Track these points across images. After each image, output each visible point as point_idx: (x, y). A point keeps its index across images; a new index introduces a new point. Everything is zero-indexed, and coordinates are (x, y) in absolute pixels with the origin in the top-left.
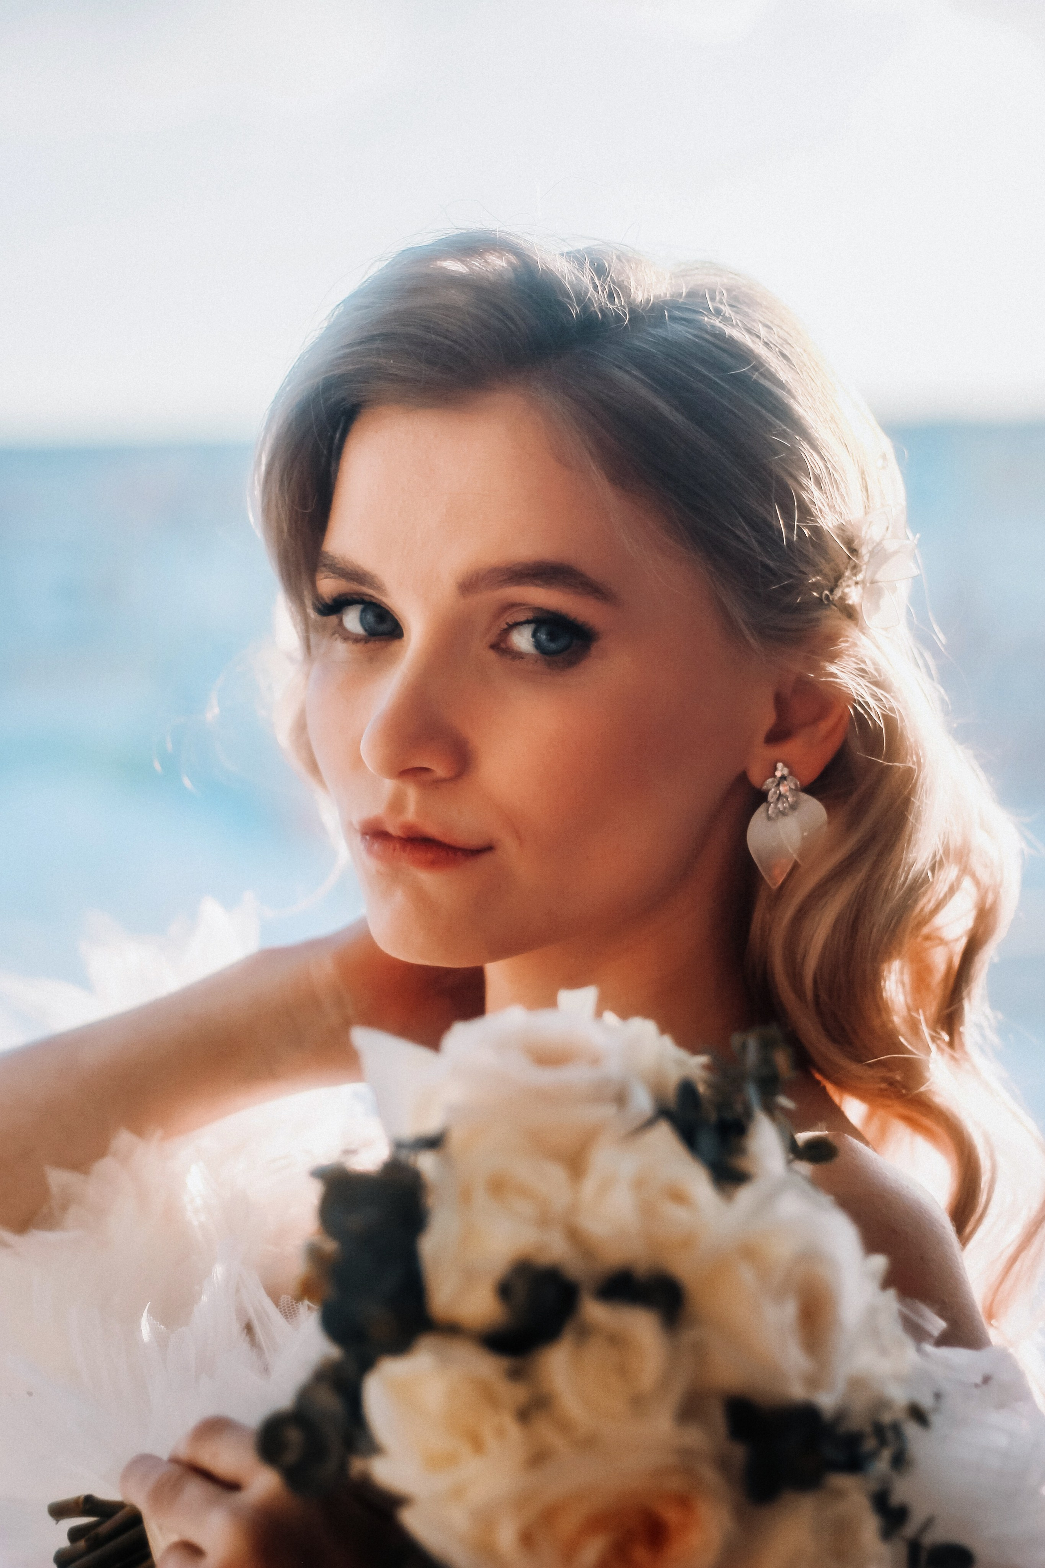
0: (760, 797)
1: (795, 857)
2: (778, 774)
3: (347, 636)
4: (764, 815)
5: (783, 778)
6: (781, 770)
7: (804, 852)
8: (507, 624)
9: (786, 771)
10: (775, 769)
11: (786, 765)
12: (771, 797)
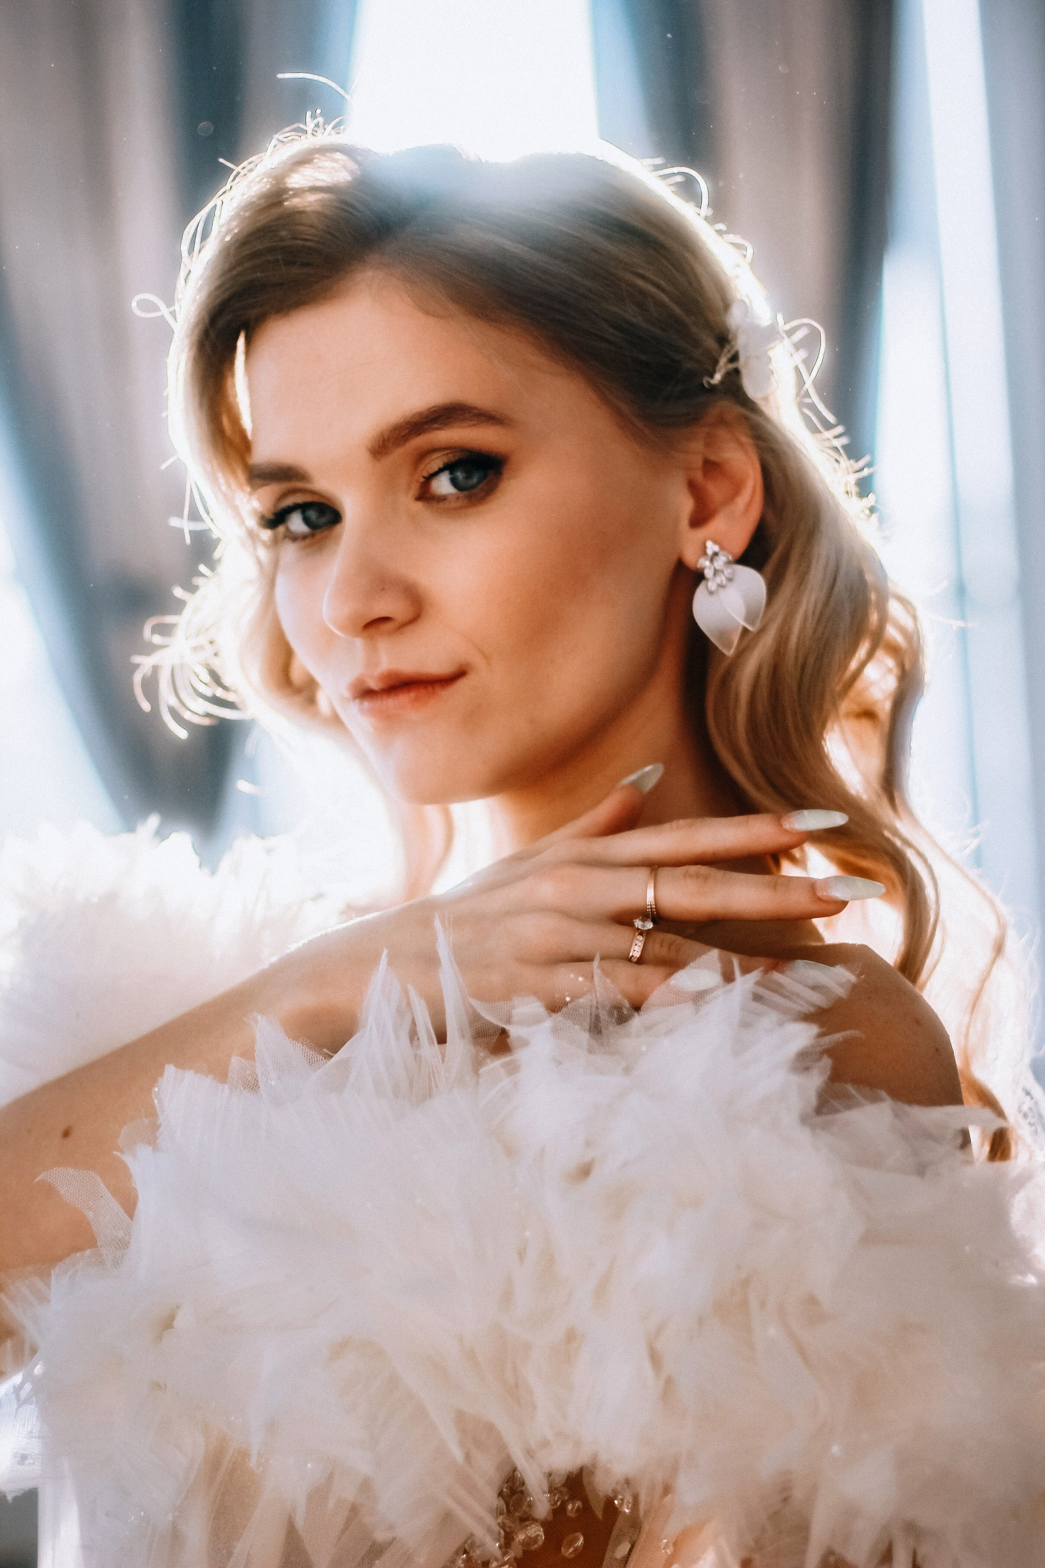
0: (699, 577)
1: (743, 623)
2: (710, 552)
3: (294, 538)
4: (705, 592)
5: (716, 554)
6: (711, 547)
7: (750, 617)
8: (424, 477)
9: (716, 548)
10: (705, 547)
11: (715, 542)
12: (708, 573)
